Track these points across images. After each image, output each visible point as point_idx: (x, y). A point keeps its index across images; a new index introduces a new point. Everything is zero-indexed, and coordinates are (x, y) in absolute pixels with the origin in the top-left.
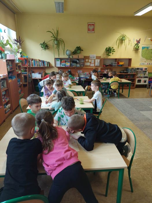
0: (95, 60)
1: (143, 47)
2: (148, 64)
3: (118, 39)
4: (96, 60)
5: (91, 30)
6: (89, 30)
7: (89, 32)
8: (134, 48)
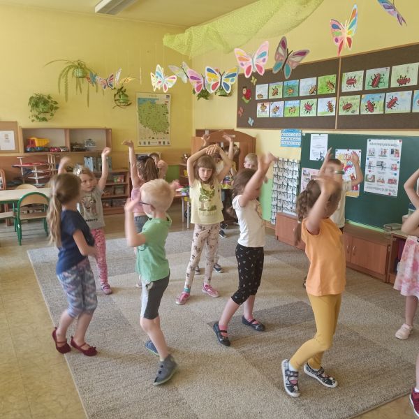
1: (139, 99)
2: (160, 143)
3: (61, 75)
4: (2, 134)
8: (115, 100)
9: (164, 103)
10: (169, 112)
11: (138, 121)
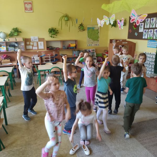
0: (37, 43)
1: (88, 28)
2: (95, 45)
3: (60, 20)
4: (39, 43)
5: (29, 9)
6: (26, 9)
7: (26, 11)
8: (79, 29)
9: (97, 29)
10: (99, 32)
11: (87, 36)
